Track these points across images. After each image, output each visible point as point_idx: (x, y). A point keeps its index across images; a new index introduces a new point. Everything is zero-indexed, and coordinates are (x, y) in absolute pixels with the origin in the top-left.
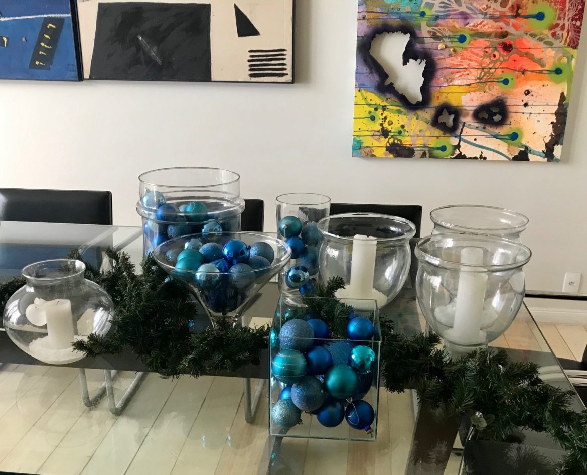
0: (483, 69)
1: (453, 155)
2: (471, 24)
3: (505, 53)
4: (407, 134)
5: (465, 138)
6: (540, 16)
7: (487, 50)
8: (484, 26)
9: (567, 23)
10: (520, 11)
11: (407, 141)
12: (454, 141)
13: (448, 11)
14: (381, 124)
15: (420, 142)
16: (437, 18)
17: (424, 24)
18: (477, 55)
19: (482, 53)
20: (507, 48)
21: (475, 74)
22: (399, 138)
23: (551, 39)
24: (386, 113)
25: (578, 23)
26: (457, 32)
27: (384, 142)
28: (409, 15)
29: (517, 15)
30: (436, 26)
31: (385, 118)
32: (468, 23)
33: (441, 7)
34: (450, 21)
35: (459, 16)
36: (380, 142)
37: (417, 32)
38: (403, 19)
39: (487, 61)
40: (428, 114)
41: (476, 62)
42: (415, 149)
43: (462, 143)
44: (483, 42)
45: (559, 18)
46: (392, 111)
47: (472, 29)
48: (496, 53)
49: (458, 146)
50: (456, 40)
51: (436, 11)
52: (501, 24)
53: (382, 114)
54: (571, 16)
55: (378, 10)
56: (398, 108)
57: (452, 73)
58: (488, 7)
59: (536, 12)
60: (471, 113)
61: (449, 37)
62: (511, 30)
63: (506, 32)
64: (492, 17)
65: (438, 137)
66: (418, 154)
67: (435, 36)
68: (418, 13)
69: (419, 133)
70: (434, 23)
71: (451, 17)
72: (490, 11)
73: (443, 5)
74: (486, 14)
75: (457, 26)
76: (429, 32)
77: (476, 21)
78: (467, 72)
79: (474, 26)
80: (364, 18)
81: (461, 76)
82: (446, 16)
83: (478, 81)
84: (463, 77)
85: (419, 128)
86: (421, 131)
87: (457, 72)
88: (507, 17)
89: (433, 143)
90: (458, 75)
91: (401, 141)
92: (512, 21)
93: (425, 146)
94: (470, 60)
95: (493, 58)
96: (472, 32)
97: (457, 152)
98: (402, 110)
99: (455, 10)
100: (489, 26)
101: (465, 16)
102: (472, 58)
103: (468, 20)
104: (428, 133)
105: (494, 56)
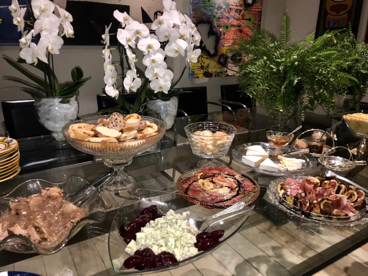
0: (234, 39)
1: (225, 75)
2: (230, 21)
3: (240, 33)
4: (210, 67)
5: (229, 68)
6: (250, 20)
7: (235, 32)
8: (234, 22)
9: (257, 23)
10: (244, 17)
11: (210, 70)
12: (225, 69)
13: (223, 16)
14: (201, 64)
15: (214, 70)
16: (219, 18)
17: (215, 20)
18: (232, 34)
19: (233, 33)
20: (241, 31)
21: (231, 41)
22: (207, 69)
23: (253, 28)
24: (203, 59)
25: (260, 23)
26: (225, 24)
27: (202, 71)
28: (210, 16)
29: (243, 19)
30: (219, 22)
31: (202, 61)
32: (229, 21)
33: (220, 14)
34: (224, 20)
35: (226, 18)
36: (201, 72)
37: (213, 24)
38: (208, 18)
39: (235, 36)
40: (217, 58)
41: (232, 36)
42: (213, 73)
43: (228, 70)
44: (233, 29)
45: (255, 21)
46: (205, 58)
47: (230, 24)
48: (238, 33)
49: (226, 71)
50: (225, 27)
51: (219, 15)
52: (239, 22)
53: (201, 59)
54: (258, 20)
55: (199, 13)
56: (207, 56)
57: (224, 41)
58: (235, 15)
59: (248, 18)
60: (230, 57)
61: (223, 26)
62: (242, 25)
63: (240, 25)
64: (236, 19)
65: (220, 68)
66: (214, 75)
67: (219, 26)
68: (213, 16)
69: (214, 67)
70: (218, 20)
71: (224, 18)
72: (235, 16)
73: (221, 13)
74: (234, 18)
75: (226, 22)
76: (217, 24)
77: (232, 20)
78: (229, 41)
79: (231, 22)
80: (194, 17)
81: (227, 42)
82: (222, 18)
83: (232, 44)
84: (228, 43)
85: (214, 65)
86: (214, 66)
87: (226, 41)
88: (240, 19)
89: (219, 70)
90: (226, 42)
91: (208, 70)
92: (242, 21)
93: (216, 72)
94: (230, 36)
95: (237, 35)
96: (230, 25)
97: (226, 74)
98: (208, 57)
99: (225, 15)
100: (235, 23)
101: (228, 18)
102: (231, 35)
103: (229, 20)
104: (217, 67)
105: (237, 34)
